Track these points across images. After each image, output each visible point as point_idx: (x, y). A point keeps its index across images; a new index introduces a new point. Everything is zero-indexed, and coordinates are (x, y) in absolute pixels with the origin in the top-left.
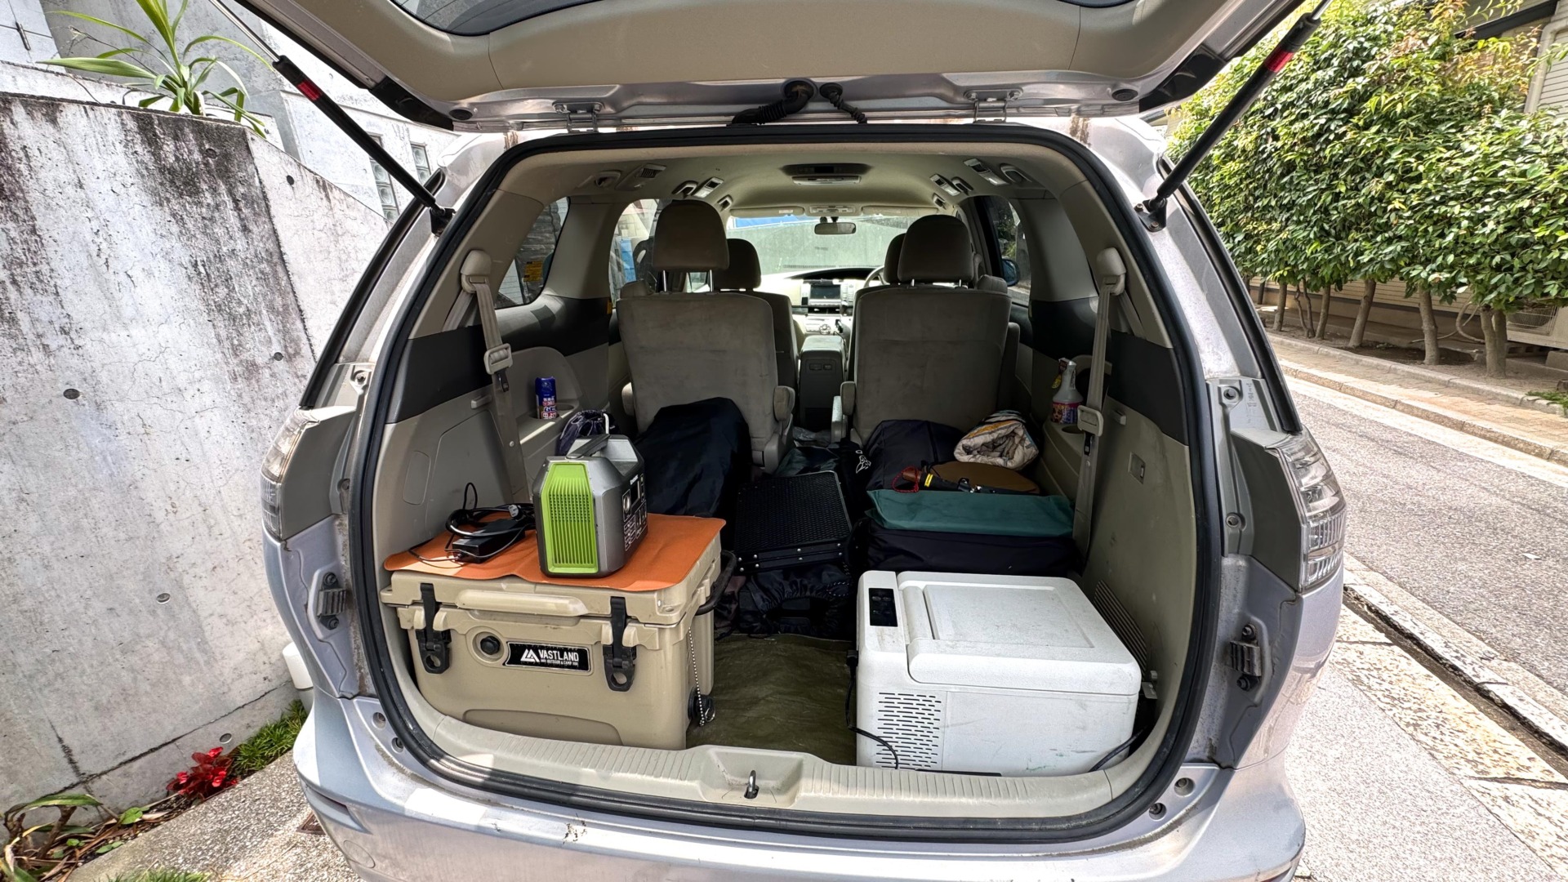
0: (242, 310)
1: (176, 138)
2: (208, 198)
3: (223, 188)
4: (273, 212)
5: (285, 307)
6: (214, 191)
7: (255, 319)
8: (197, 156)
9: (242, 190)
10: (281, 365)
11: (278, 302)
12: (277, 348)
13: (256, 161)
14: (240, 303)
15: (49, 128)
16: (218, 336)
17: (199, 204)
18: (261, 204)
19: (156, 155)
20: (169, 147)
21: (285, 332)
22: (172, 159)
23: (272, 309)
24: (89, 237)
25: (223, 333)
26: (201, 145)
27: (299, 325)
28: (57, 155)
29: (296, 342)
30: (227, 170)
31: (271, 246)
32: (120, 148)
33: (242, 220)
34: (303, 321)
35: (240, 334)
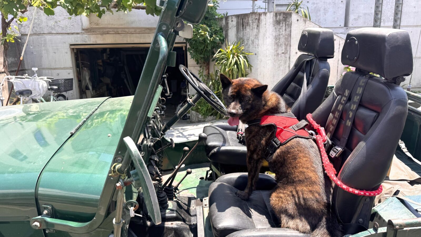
0: (280, 44)
1: (280, 15)
2: (281, 25)
3: (284, 23)
4: (292, 26)
5: (288, 44)
6: (283, 24)
7: (281, 46)
8: (282, 18)
9: (287, 23)
10: (283, 55)
11: (287, 43)
12: (283, 51)
13: (292, 18)
14: (280, 43)
15: (265, 16)
16: (275, 48)
17: (280, 26)
18: (290, 25)
19: (276, 19)
20: (278, 17)
21: (286, 49)
22: (278, 19)
23: (285, 44)
24: (264, 32)
25: (276, 48)
26: (283, 16)
27: (289, 48)
28: (264, 20)
29: (287, 51)
30: (286, 20)
31: (289, 33)
32: (272, 18)
33: (285, 28)
34: (290, 47)
35: (278, 48)
